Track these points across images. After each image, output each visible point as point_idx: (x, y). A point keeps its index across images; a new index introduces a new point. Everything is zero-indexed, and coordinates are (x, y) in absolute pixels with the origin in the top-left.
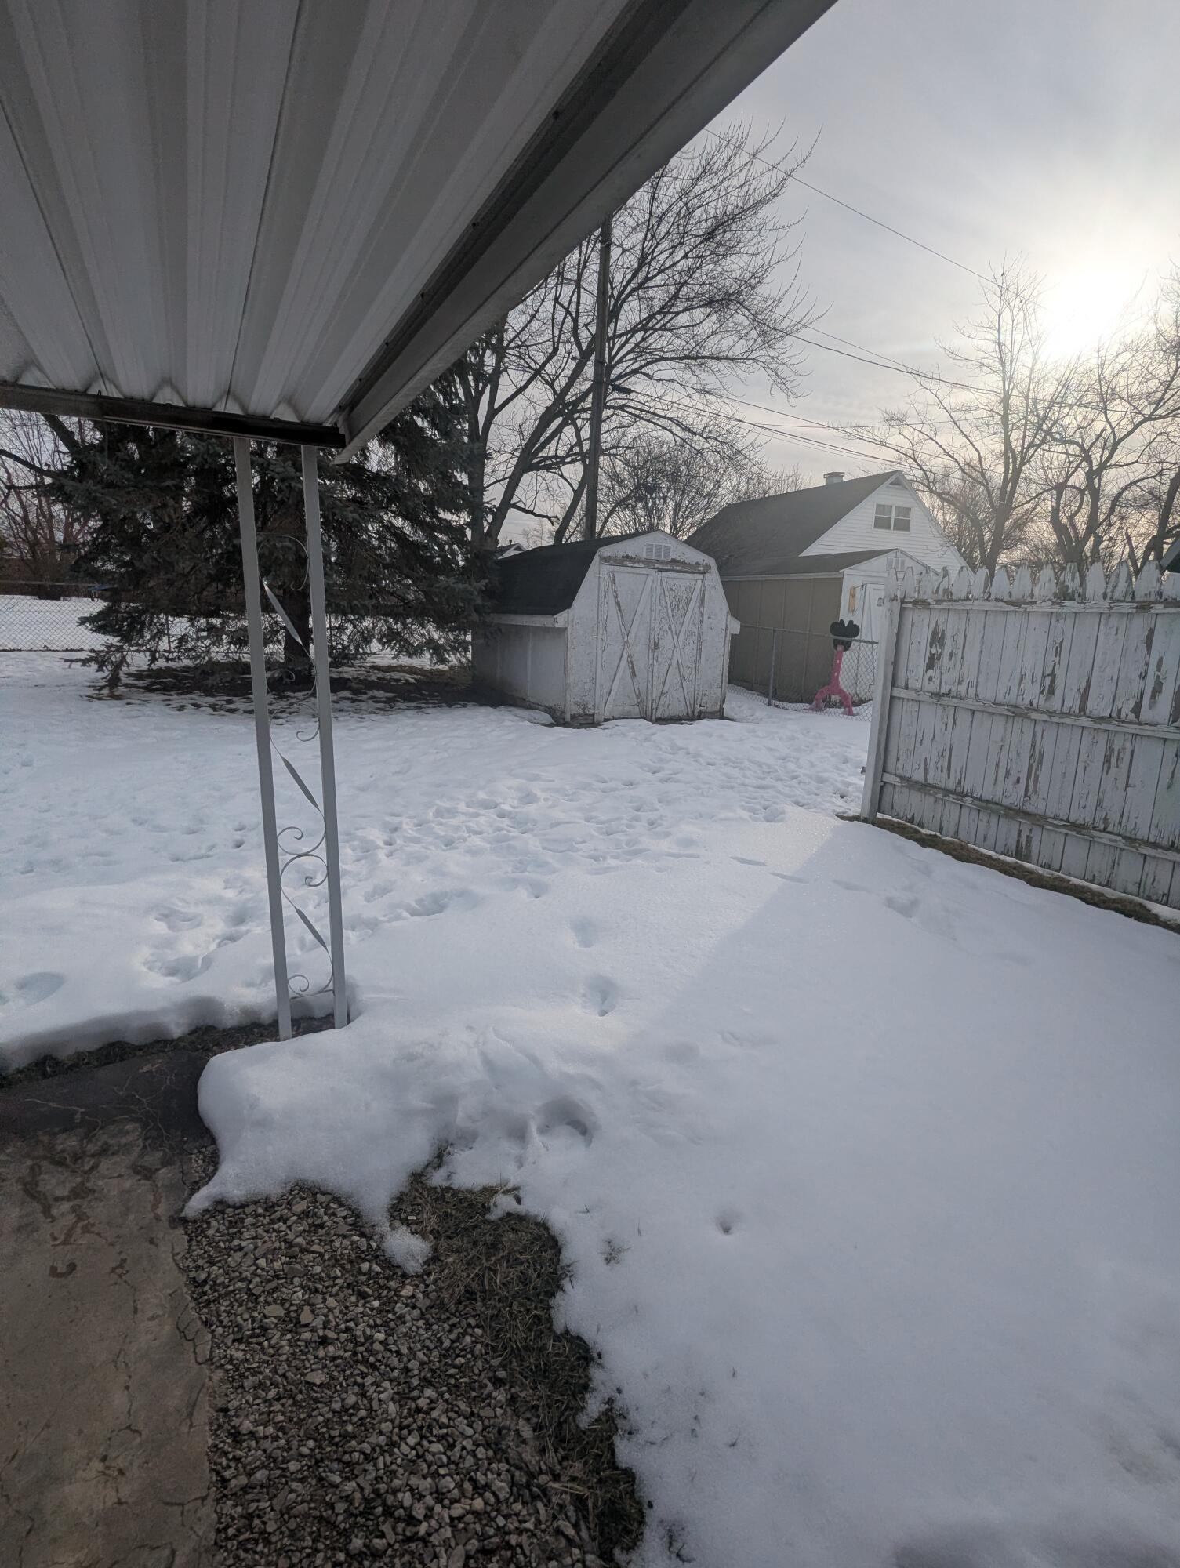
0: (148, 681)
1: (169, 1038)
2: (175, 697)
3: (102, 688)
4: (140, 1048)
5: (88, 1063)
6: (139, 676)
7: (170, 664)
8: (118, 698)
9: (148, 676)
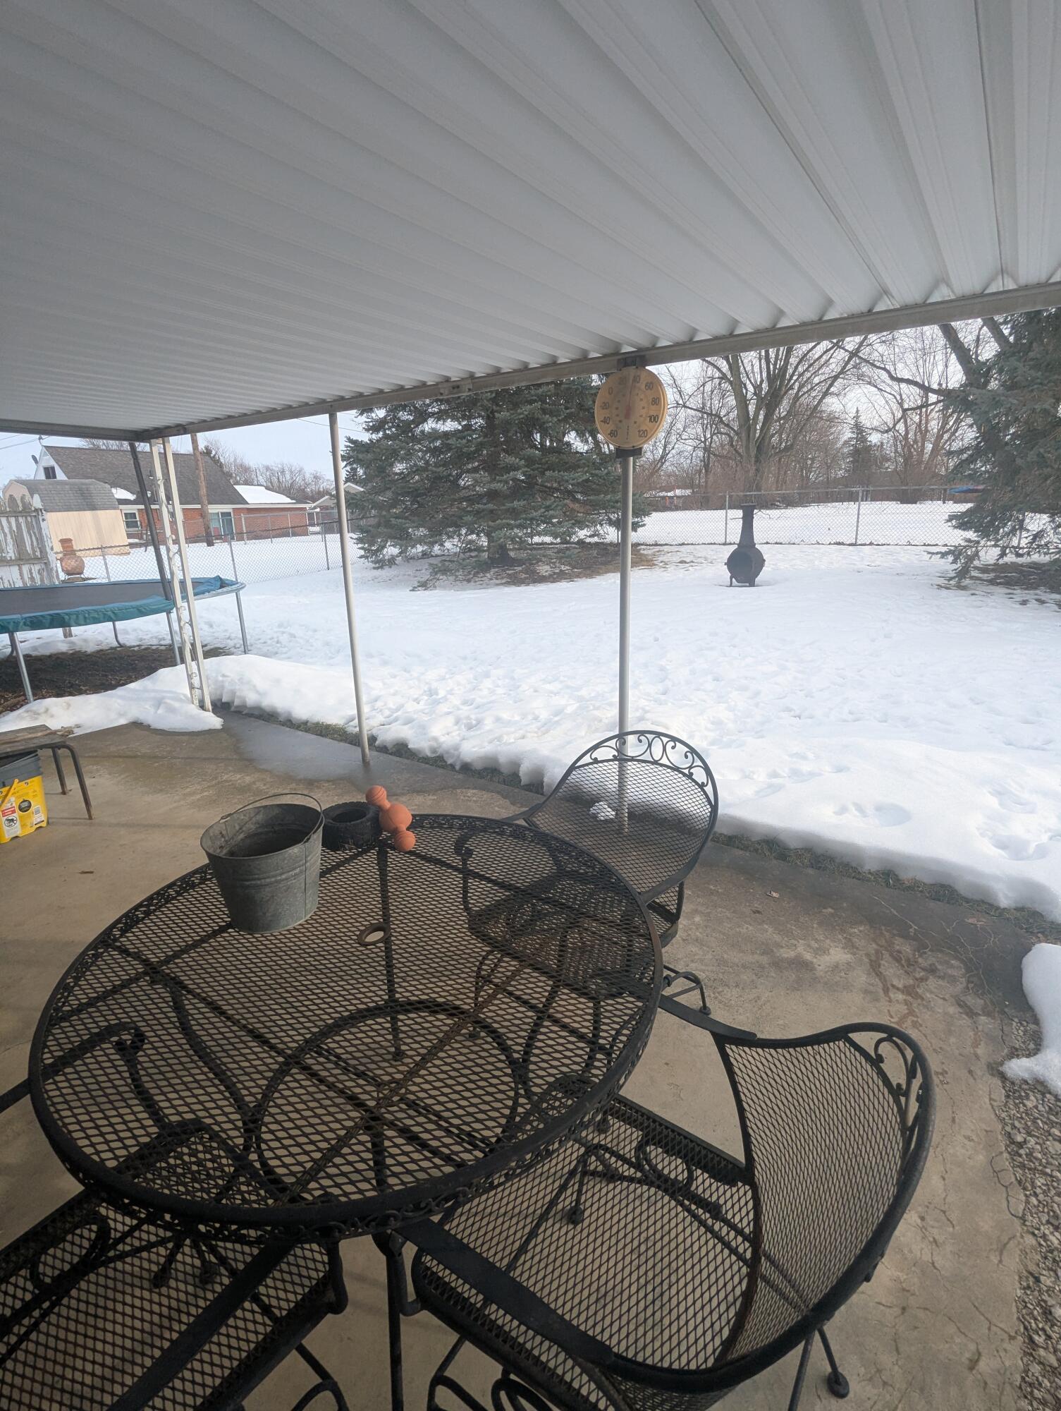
0: (992, 575)
1: (995, 904)
2: (1019, 591)
3: (951, 579)
4: (967, 901)
5: (921, 892)
6: (984, 570)
7: (1020, 560)
8: (964, 588)
9: (993, 570)
